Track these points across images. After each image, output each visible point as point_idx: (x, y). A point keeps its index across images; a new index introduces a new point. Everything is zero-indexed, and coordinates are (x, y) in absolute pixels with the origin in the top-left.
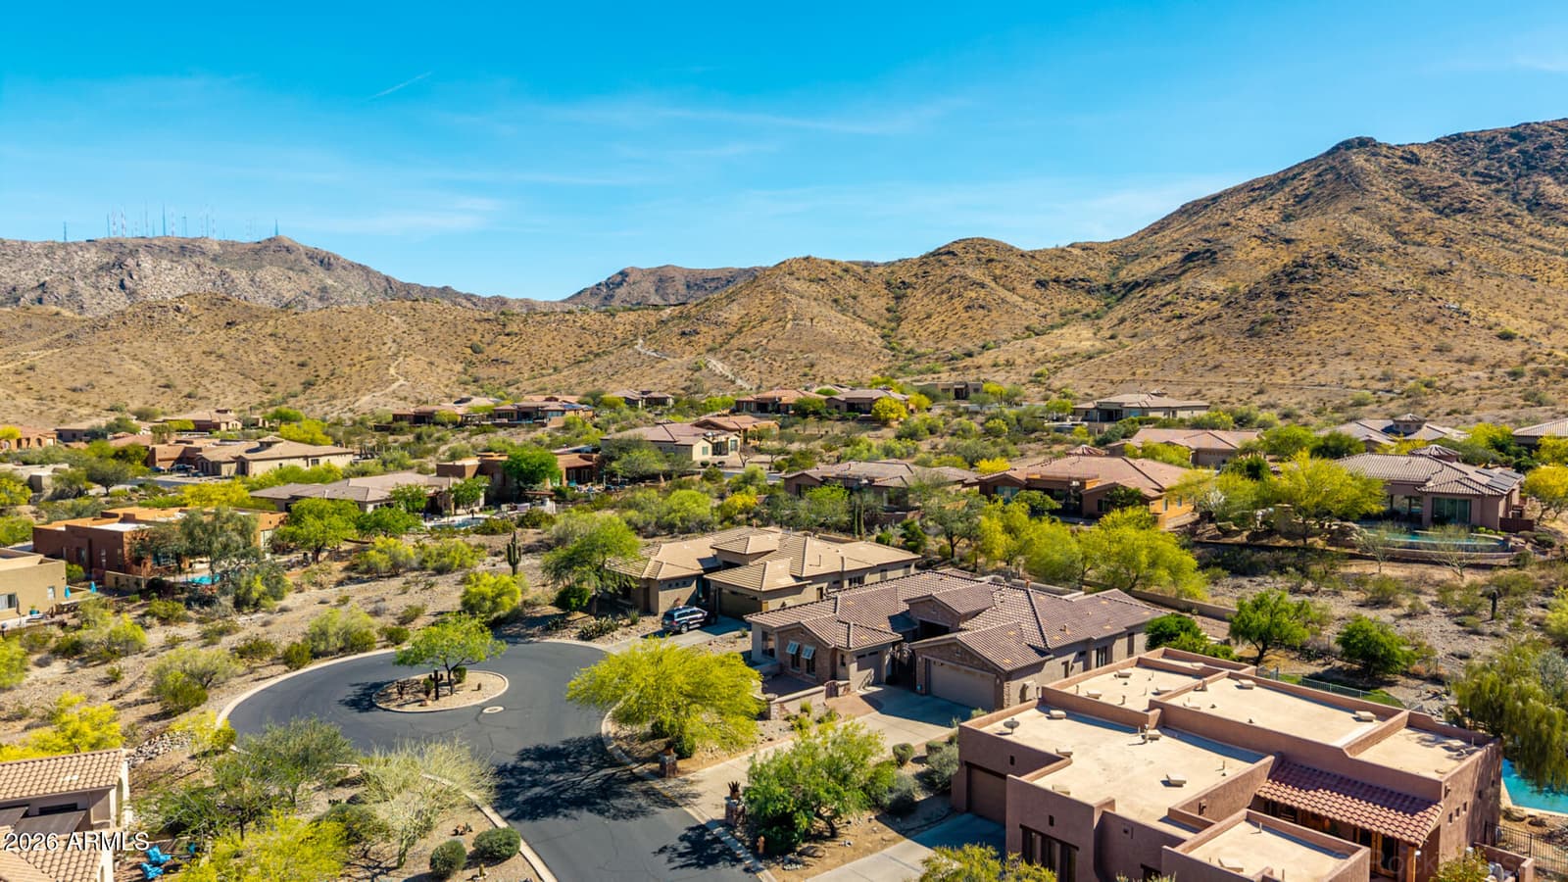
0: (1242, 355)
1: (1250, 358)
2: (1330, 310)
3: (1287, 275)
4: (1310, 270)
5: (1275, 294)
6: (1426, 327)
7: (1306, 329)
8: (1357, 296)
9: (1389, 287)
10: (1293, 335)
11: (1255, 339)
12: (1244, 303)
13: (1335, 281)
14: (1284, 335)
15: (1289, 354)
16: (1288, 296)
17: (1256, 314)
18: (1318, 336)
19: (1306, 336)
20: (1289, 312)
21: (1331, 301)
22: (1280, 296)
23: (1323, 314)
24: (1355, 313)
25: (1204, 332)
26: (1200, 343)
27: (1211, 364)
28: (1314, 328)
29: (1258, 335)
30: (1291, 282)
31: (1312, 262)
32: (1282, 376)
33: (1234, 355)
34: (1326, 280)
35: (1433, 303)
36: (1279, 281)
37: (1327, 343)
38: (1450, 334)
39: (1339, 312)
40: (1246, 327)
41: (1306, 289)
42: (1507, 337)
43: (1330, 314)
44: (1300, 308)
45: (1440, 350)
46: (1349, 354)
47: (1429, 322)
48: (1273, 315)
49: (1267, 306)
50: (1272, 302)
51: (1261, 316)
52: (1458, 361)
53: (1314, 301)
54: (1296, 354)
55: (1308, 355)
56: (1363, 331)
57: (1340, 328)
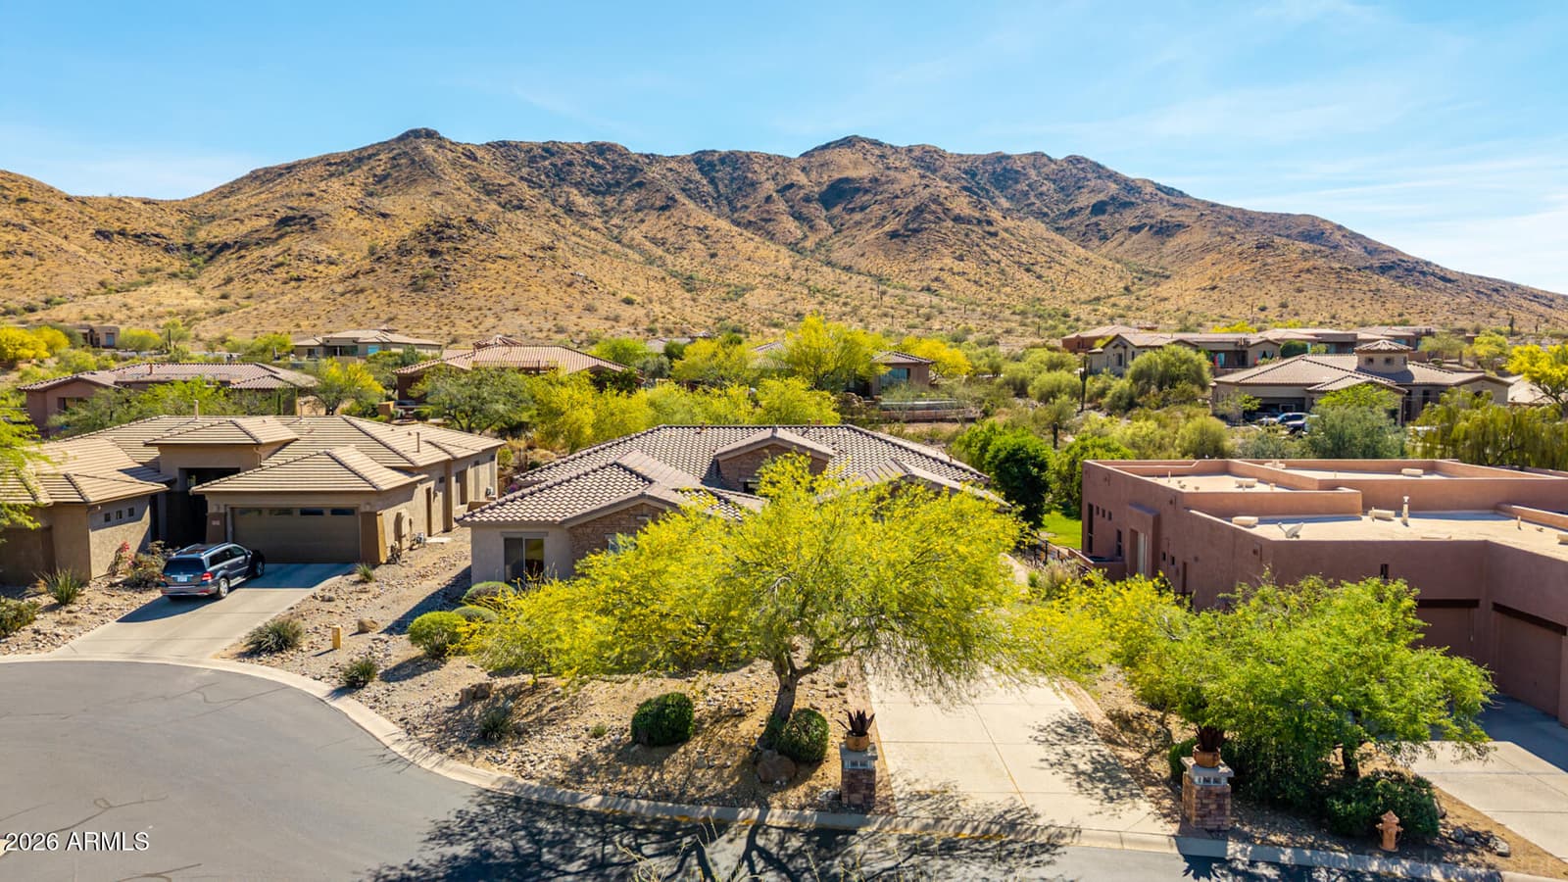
0: (414, 308)
1: (424, 311)
2: (485, 269)
3: (435, 234)
4: (454, 231)
5: (427, 251)
6: (569, 290)
7: (469, 286)
8: (504, 258)
9: (528, 253)
10: (458, 291)
11: (421, 293)
12: (395, 258)
13: (478, 243)
14: (449, 290)
15: (462, 308)
16: (440, 253)
17: (413, 269)
18: (483, 293)
19: (470, 292)
20: (447, 269)
21: (483, 261)
22: (433, 253)
23: (479, 273)
24: (507, 273)
25: (361, 285)
26: (362, 296)
28: (474, 284)
29: (422, 289)
30: (440, 240)
31: (455, 223)
33: (405, 308)
34: (472, 242)
35: (566, 271)
36: (427, 239)
37: (493, 299)
38: (589, 297)
39: (493, 272)
40: (407, 282)
41: (456, 249)
42: (629, 302)
43: (485, 273)
44: (456, 266)
45: (590, 309)
46: (517, 310)
47: (570, 285)
48: (433, 271)
49: (420, 263)
50: (426, 258)
51: (419, 271)
52: (606, 319)
53: (467, 260)
54: (468, 308)
55: (480, 309)
56: (520, 290)
57: (499, 286)
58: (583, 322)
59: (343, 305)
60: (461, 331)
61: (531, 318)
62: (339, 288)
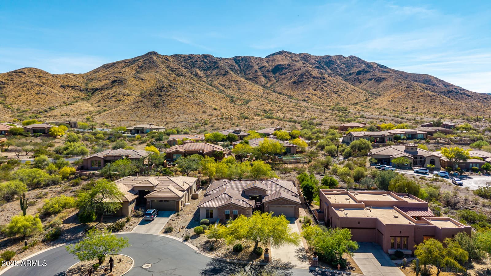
0: (155, 113)
1: (158, 114)
2: (174, 100)
3: (160, 90)
4: (165, 89)
5: (158, 95)
6: (198, 106)
7: (170, 106)
8: (180, 97)
9: (186, 95)
10: (167, 107)
11: (157, 108)
12: (149, 97)
13: (172, 92)
14: (164, 107)
15: (168, 113)
16: (162, 96)
17: (154, 100)
18: (174, 108)
19: (171, 108)
20: (164, 101)
21: (174, 98)
22: (160, 96)
23: (173, 102)
24: (181, 102)
25: (139, 106)
26: (140, 109)
27: (147, 116)
28: (172, 105)
30: (161, 91)
31: (165, 86)
32: (169, 119)
33: (152, 113)
34: (170, 92)
35: (197, 100)
36: (158, 91)
37: (177, 110)
38: (204, 108)
39: (177, 101)
40: (152, 104)
41: (166, 94)
42: (215, 109)
43: (175, 102)
45: (204, 112)
46: (184, 113)
47: (198, 105)
48: (160, 101)
49: (156, 99)
50: (157, 97)
51: (156, 102)
52: (209, 115)
53: (169, 98)
54: (170, 113)
55: (173, 113)
56: (184, 107)
57: (178, 106)
58: (203, 117)
59: (135, 112)
60: (169, 120)
61: (188, 116)
62: (133, 106)
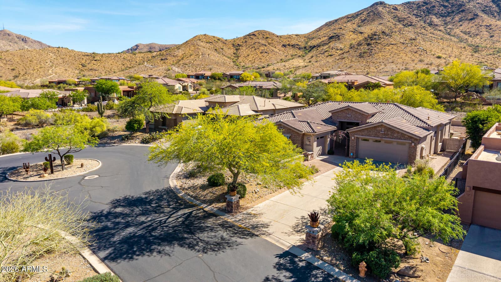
0: (358, 63)
1: (361, 64)
2: (385, 49)
3: (370, 38)
4: (377, 36)
5: (367, 44)
6: (415, 54)
7: (378, 55)
8: (393, 44)
9: (402, 42)
10: (374, 57)
11: (362, 58)
12: (356, 47)
13: (385, 40)
14: (371, 57)
15: (374, 63)
16: (371, 44)
17: (361, 50)
18: (382, 57)
19: (378, 57)
20: (372, 50)
21: (385, 46)
22: (368, 45)
23: (382, 50)
24: (393, 50)
25: (344, 56)
26: (344, 60)
27: (348, 66)
28: (380, 54)
29: (362, 57)
30: (371, 40)
31: (378, 34)
32: (373, 69)
33: (356, 63)
34: (382, 40)
35: (416, 47)
36: (367, 40)
37: (385, 59)
38: (422, 56)
39: (387, 49)
40: (358, 54)
41: (376, 42)
42: (439, 57)
43: (385, 50)
44: (375, 48)
45: (421, 61)
46: (393, 62)
47: (415, 53)
48: (367, 51)
49: (364, 48)
50: (366, 47)
51: (363, 51)
52: (427, 64)
53: (379, 46)
54: (376, 62)
55: (380, 63)
56: (396, 55)
57: (389, 54)
58: (416, 66)
59: (338, 63)
60: (371, 70)
61: (397, 65)
62: (337, 58)
